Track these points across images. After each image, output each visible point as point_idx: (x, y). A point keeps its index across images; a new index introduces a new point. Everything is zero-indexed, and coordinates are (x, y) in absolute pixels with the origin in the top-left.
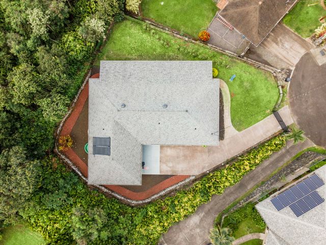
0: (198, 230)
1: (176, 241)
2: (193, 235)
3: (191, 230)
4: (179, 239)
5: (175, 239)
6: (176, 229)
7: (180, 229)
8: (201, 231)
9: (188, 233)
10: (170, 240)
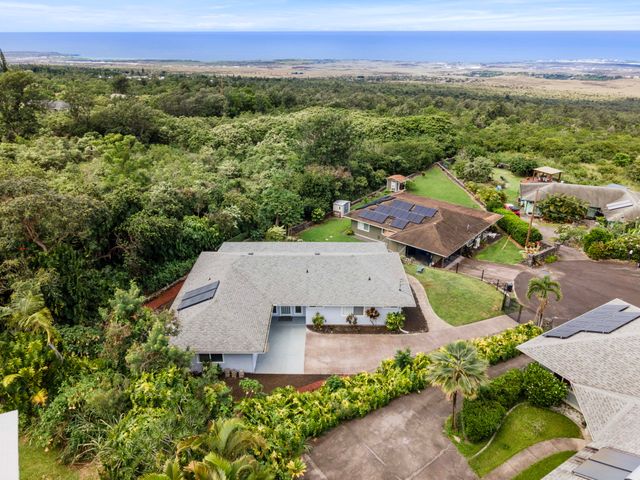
0: (405, 441)
1: (346, 462)
2: (392, 450)
3: (386, 440)
4: (356, 459)
5: (344, 457)
6: (346, 436)
7: (356, 437)
8: (412, 443)
9: (379, 445)
10: (330, 461)
